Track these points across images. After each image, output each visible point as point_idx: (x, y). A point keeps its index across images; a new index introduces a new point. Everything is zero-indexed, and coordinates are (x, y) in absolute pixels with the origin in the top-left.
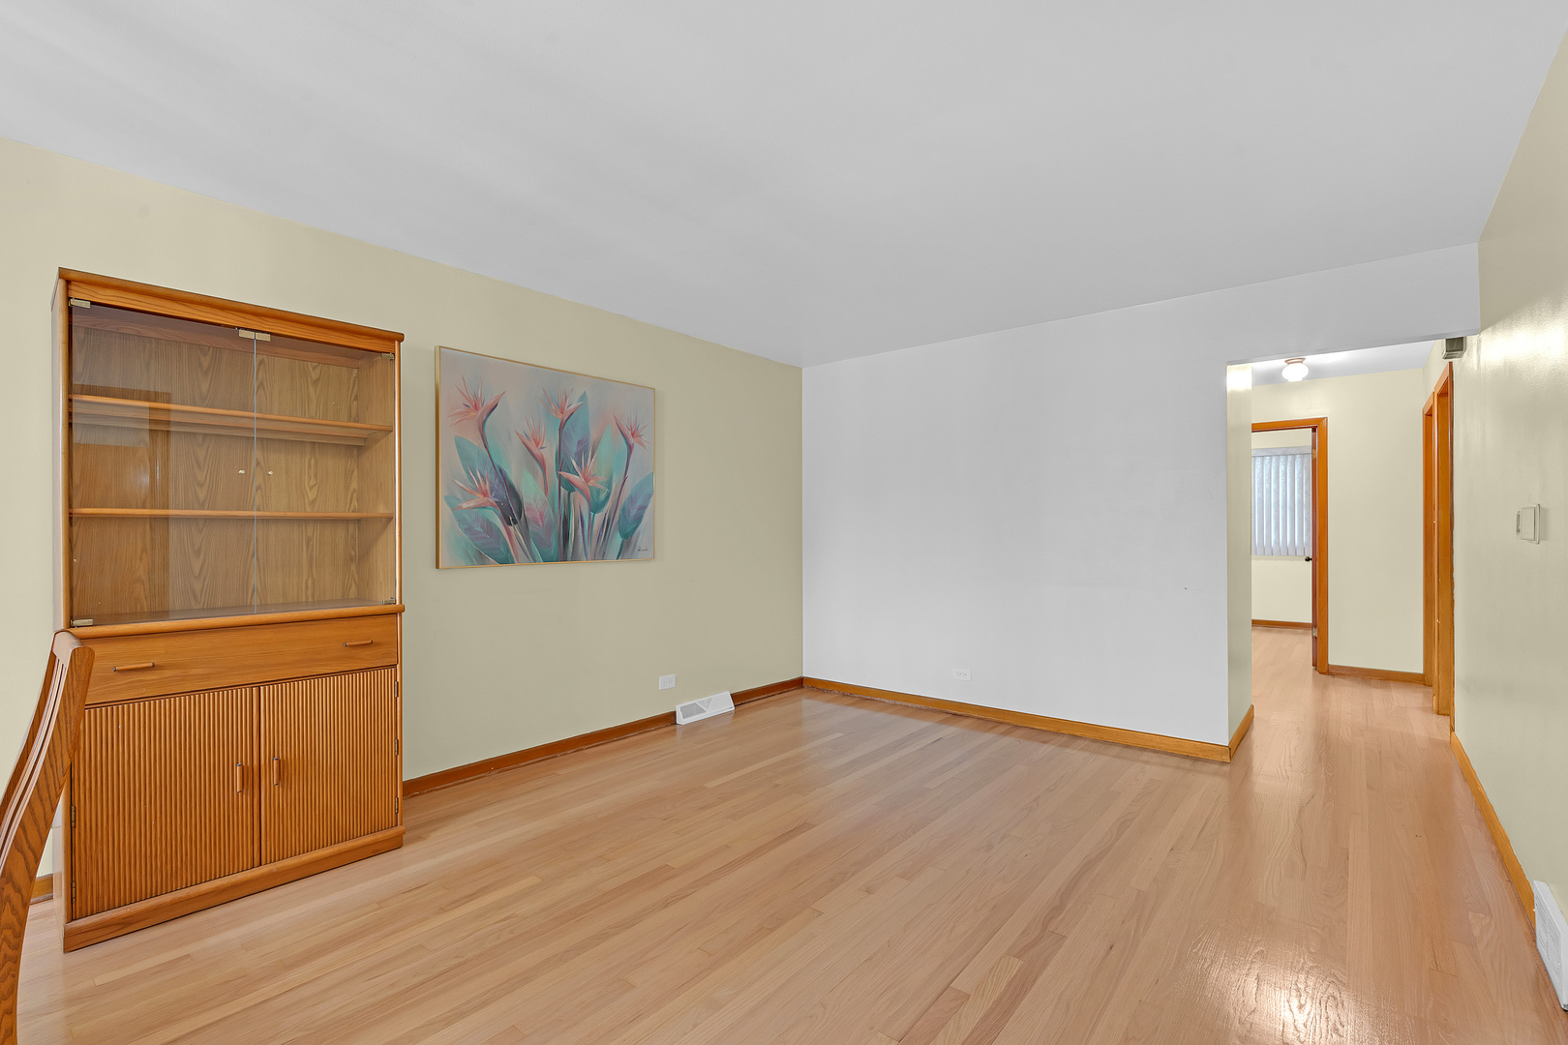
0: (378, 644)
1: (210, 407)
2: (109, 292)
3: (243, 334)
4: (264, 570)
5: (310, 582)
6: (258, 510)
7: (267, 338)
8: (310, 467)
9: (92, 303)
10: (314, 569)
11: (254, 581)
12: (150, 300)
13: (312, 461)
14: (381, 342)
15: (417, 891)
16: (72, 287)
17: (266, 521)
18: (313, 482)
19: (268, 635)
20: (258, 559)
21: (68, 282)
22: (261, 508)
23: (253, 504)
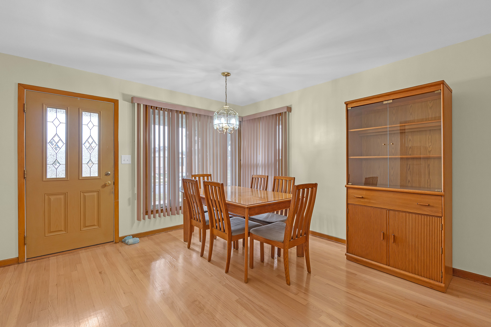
0: (433, 207)
1: (396, 125)
2: (354, 103)
3: (385, 102)
4: (412, 175)
5: (429, 180)
6: (410, 155)
7: (391, 101)
8: (429, 139)
9: (351, 107)
10: (431, 176)
11: (409, 178)
12: (362, 102)
13: (430, 137)
14: (434, 87)
15: (423, 306)
16: (348, 105)
17: (413, 158)
18: (430, 144)
19: (391, 195)
20: (410, 171)
21: (347, 105)
22: (411, 155)
23: (408, 153)
